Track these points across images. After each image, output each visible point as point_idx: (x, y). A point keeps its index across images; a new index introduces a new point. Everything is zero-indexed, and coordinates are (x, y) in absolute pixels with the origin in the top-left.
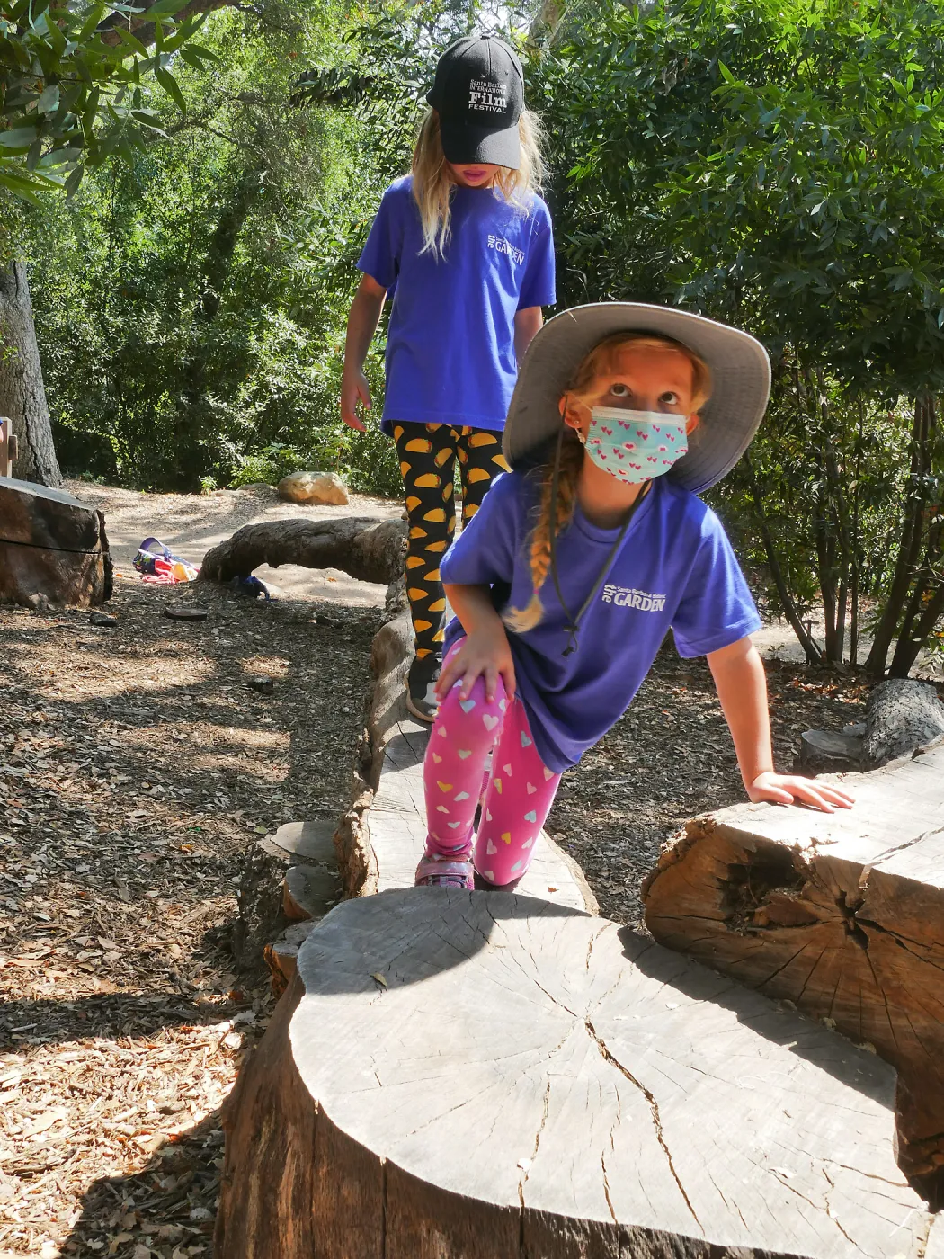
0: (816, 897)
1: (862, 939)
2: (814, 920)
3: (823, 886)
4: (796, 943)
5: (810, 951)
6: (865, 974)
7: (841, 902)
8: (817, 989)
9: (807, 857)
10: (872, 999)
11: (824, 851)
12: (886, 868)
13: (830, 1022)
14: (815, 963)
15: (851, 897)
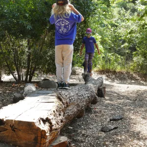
0: (7, 126)
1: (14, 131)
2: (7, 129)
3: (7, 124)
4: (5, 133)
5: (7, 134)
6: (16, 136)
7: (10, 126)
8: (9, 140)
9: (5, 120)
10: (17, 139)
11: (7, 119)
12: (17, 120)
13: (11, 144)
14: (8, 136)
15: (12, 125)
